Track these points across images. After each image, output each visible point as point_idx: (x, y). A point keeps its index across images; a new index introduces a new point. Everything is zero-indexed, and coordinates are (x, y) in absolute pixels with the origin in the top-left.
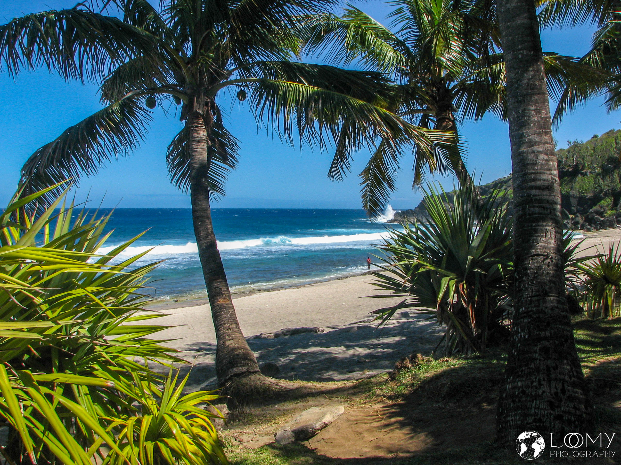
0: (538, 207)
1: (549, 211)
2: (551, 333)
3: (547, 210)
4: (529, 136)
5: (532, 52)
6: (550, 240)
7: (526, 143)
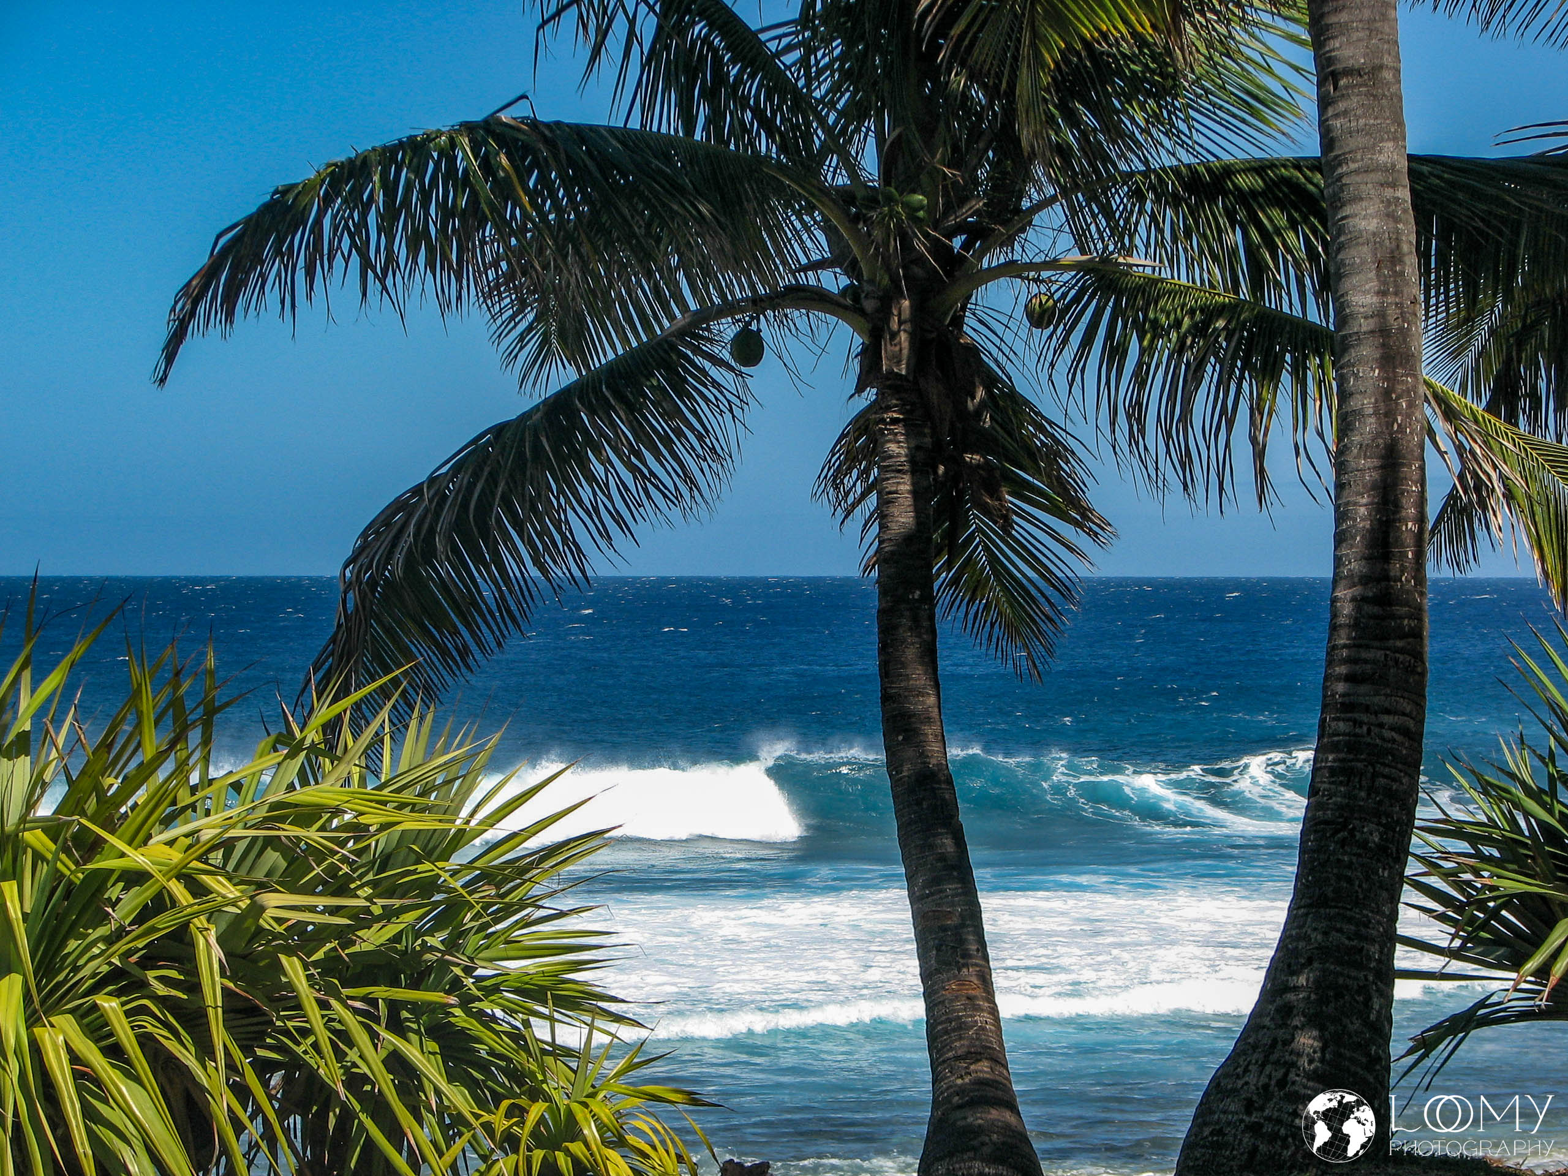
0: (1343, 720)
1: (1365, 728)
2: (1308, 980)
3: (1361, 727)
4: (1350, 562)
5: (1377, 371)
6: (1357, 791)
7: (1346, 577)
